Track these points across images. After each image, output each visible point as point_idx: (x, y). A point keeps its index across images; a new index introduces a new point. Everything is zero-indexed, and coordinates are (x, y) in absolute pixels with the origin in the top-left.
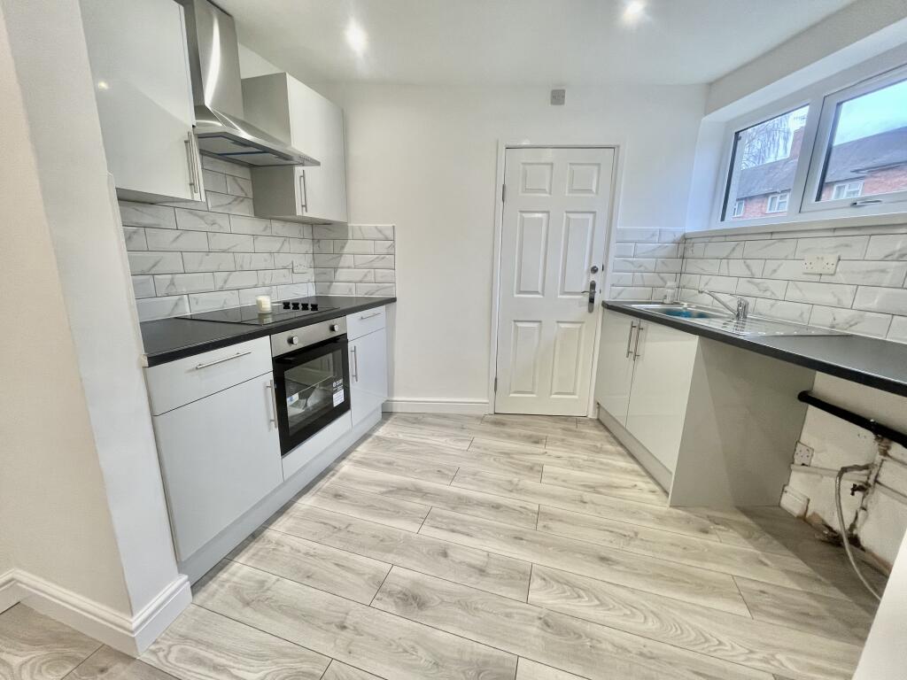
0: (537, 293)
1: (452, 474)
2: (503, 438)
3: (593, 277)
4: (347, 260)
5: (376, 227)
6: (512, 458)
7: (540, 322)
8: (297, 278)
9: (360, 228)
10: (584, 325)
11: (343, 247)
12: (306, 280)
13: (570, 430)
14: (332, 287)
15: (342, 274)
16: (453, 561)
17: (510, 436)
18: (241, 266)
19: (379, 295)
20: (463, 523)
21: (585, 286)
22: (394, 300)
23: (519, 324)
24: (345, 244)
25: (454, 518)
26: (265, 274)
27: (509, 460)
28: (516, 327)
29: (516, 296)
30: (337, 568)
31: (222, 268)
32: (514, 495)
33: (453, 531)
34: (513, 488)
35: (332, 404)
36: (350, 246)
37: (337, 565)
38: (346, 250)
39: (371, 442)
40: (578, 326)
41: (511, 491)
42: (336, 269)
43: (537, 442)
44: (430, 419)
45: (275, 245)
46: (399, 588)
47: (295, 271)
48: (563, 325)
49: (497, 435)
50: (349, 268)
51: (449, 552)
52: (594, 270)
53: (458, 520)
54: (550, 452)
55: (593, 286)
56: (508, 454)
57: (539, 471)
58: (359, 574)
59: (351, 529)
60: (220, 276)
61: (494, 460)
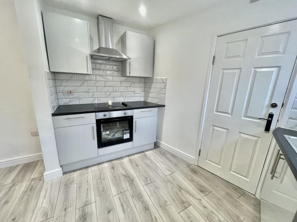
0: (228, 113)
1: (149, 182)
2: (189, 180)
3: (272, 110)
4: (152, 90)
5: (161, 79)
6: (180, 191)
7: (228, 129)
8: (136, 95)
9: (157, 79)
10: (261, 139)
11: (151, 86)
12: (141, 95)
13: (231, 197)
14: (148, 99)
15: (151, 95)
16: (108, 217)
17: (192, 181)
18: (115, 91)
19: (160, 103)
20: (129, 205)
21: (264, 114)
22: (164, 106)
23: (215, 128)
24: (152, 84)
25: (128, 201)
26: (124, 93)
27: (178, 191)
28: (214, 129)
29: (215, 113)
30: (86, 190)
31: (109, 91)
32: (160, 209)
33: (122, 205)
34: (163, 206)
35: (123, 138)
36: (154, 85)
37: (87, 189)
38: (152, 87)
39: (142, 155)
40: (255, 139)
41: (161, 206)
42: (149, 92)
43: (202, 191)
44: (168, 156)
45: (128, 84)
46: (87, 211)
47: (135, 93)
48: (243, 135)
49: (186, 176)
50: (153, 93)
51: (111, 212)
52: (274, 106)
53: (128, 202)
54: (203, 201)
55: (271, 116)
56: (180, 188)
57: (184, 207)
58: (87, 197)
59: (103, 181)
60: (108, 93)
61: (172, 187)
